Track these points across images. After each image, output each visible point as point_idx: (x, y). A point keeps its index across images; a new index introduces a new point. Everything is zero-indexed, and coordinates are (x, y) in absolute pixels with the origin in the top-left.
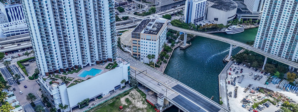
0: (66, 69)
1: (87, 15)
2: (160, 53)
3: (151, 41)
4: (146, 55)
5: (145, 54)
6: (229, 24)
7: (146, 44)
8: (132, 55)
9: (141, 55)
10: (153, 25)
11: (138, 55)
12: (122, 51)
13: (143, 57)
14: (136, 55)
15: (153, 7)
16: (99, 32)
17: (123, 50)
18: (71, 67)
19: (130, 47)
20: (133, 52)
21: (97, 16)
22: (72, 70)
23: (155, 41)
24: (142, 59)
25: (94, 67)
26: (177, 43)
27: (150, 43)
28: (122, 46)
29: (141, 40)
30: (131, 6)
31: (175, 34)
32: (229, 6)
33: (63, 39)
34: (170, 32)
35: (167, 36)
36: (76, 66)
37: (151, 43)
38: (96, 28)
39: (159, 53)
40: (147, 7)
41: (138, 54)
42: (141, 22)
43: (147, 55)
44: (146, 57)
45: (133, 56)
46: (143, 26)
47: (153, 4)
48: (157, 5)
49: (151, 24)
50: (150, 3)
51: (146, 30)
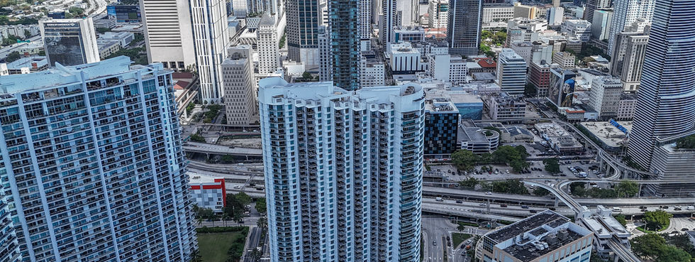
1: (357, 184)
10: (547, 234)
16: (377, 221)
21: (377, 190)
33: (309, 216)
40: (616, 175)
46: (525, 228)
47: (644, 170)
48: (656, 177)
49: (543, 231)
50: (638, 168)
51: (523, 240)
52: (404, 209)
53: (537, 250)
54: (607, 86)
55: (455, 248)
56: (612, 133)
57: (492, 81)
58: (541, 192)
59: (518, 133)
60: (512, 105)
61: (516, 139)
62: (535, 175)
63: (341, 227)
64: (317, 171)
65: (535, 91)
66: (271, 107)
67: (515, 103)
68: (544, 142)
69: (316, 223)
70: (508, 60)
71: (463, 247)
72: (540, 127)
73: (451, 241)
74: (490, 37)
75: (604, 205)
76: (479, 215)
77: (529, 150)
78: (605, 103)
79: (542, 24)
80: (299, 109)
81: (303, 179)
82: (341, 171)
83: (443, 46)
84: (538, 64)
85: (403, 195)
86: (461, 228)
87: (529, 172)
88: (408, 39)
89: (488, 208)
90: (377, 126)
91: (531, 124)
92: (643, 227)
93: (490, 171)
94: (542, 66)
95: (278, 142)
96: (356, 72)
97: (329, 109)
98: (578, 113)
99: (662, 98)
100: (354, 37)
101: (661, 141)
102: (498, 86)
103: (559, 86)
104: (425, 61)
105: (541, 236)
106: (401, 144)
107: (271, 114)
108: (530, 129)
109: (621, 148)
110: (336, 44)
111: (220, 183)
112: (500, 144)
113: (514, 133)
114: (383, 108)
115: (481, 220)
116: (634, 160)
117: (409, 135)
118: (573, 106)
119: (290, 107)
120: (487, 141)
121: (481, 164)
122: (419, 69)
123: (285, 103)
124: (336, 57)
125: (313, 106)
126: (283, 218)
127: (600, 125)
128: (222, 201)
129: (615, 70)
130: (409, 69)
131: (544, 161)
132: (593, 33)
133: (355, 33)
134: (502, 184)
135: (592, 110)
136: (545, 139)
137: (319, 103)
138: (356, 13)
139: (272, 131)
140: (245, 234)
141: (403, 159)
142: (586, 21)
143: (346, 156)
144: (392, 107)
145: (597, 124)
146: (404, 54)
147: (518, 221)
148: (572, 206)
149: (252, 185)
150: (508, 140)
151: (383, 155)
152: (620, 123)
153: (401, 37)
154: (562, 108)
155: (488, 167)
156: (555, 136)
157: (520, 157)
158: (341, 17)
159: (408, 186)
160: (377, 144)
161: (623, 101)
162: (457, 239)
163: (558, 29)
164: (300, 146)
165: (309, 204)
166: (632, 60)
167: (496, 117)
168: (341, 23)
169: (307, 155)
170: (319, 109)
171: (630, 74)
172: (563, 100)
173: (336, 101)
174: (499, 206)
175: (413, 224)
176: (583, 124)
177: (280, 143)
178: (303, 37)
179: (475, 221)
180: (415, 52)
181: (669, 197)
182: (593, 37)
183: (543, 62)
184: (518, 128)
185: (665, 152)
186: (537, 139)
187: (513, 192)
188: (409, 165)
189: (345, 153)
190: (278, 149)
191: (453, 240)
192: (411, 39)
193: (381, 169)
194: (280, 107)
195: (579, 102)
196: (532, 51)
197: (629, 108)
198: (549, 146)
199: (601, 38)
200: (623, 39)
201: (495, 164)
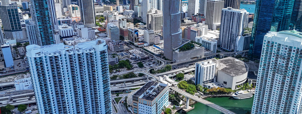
1: (83, 86)
3: (148, 106)
6: (237, 89)
10: (154, 89)
16: (94, 100)
20: (134, 113)
21: (92, 86)
23: (151, 106)
26: (181, 105)
29: (139, 104)
32: (240, 70)
33: (62, 105)
37: (148, 108)
38: (91, 96)
40: (163, 64)
42: (146, 85)
46: (145, 89)
47: (171, 60)
48: (175, 62)
49: (152, 88)
50: (169, 60)
51: (147, 93)
52: (105, 91)
53: (153, 95)
54: (150, 33)
55: (117, 104)
56: (155, 50)
57: (106, 36)
58: (141, 75)
59: (124, 55)
60: (118, 44)
61: (124, 57)
62: (135, 69)
63: (77, 106)
64: (63, 84)
65: (124, 38)
66: (35, 58)
67: (120, 44)
68: (134, 57)
69: (65, 107)
70: (112, 27)
71: (120, 103)
72: (131, 51)
73: (115, 101)
74: (98, 19)
75: (166, 75)
76: (122, 89)
77: (130, 60)
78: (150, 39)
79: (116, 13)
80: (50, 57)
81: (56, 89)
82: (75, 82)
83: (81, 24)
84: (122, 28)
85: (104, 86)
86: (118, 95)
87: (133, 69)
88: (64, 23)
89: (125, 85)
90: (89, 59)
91: (127, 51)
92: (177, 80)
93: (119, 71)
94: (124, 28)
95: (41, 74)
96: (53, 39)
97: (65, 55)
98: (142, 44)
99: (172, 34)
100: (49, 23)
101: (175, 49)
102: (109, 38)
103: (133, 35)
104: (75, 31)
105: (152, 90)
106: (101, 64)
107: (36, 62)
108: (127, 53)
109: (161, 54)
110: (41, 27)
112: (119, 60)
113: (122, 55)
114: (90, 51)
115: (123, 91)
116: (166, 58)
117: (104, 61)
118: (139, 42)
119: (45, 57)
120: (114, 60)
121: (114, 69)
122: (74, 35)
123: (42, 55)
124: (42, 33)
125: (57, 55)
126: (48, 109)
127: (150, 47)
129: (148, 27)
130: (69, 35)
131: (138, 63)
132: (135, 15)
133: (50, 22)
134: (126, 75)
135: (146, 43)
136: (134, 56)
137: (60, 53)
138: (48, 13)
139: (37, 70)
141: (102, 71)
142: (132, 10)
143: (76, 74)
144: (95, 50)
145: (149, 47)
146: (66, 29)
147: (141, 87)
148: (155, 77)
149: (11, 100)
150: (121, 58)
151: (93, 71)
152: (157, 46)
153: (61, 22)
154: (136, 43)
155: (118, 70)
156: (137, 54)
157: (128, 64)
158: (41, 15)
159: (105, 82)
160: (90, 66)
161: (155, 38)
162: (117, 100)
163: (122, 14)
164: (53, 74)
165: (61, 100)
166: (154, 23)
167: (113, 50)
168: (42, 18)
169: (57, 78)
170: (60, 55)
171: (154, 28)
172: (135, 40)
173: (68, 51)
174: (131, 83)
175: (109, 97)
176: (145, 48)
177: (42, 74)
178: (12, 26)
179: (121, 91)
180: (70, 28)
181: (180, 68)
182: (135, 16)
183: (124, 27)
184: (124, 53)
185: (176, 53)
186: (131, 56)
187: (131, 77)
188: (105, 73)
189: (76, 73)
190: (42, 77)
191: (116, 101)
192: (66, 22)
193: (93, 77)
194: (40, 58)
195: (141, 40)
196: (119, 23)
197: (158, 40)
198: (136, 58)
199: (138, 16)
200: (149, 16)
201: (120, 68)
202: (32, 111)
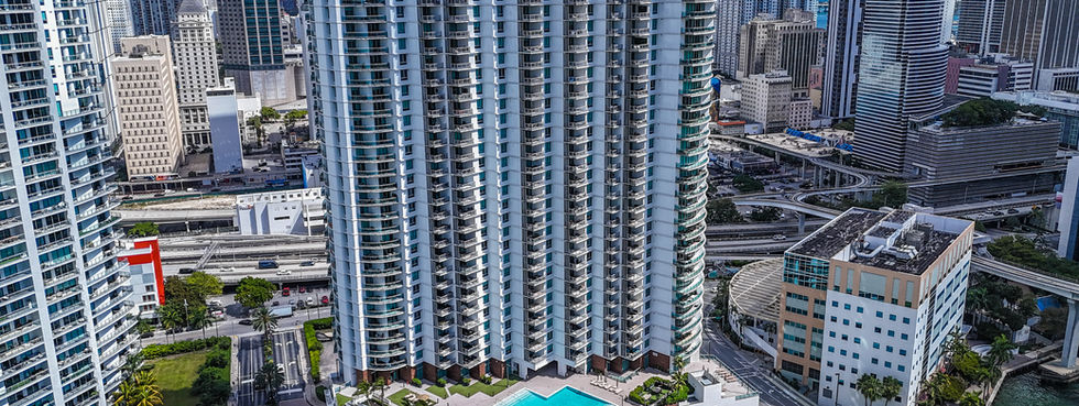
0: (445, 366)
2: (928, 378)
3: (887, 308)
4: (848, 377)
5: (848, 369)
7: (855, 317)
8: (777, 366)
9: (825, 371)
10: (897, 234)
11: (806, 372)
12: (733, 345)
13: (833, 386)
14: (798, 369)
15: (898, 185)
17: (736, 339)
18: (471, 365)
19: (771, 328)
20: (785, 350)
22: (473, 382)
23: (908, 305)
24: (828, 393)
25: (576, 382)
26: (1024, 348)
27: (879, 315)
28: (733, 317)
29: (831, 295)
30: (796, 180)
31: (1012, 302)
34: (985, 289)
35: (968, 303)
36: (493, 366)
37: (886, 316)
39: (924, 376)
40: (864, 182)
41: (807, 363)
42: (838, 221)
43: (855, 379)
44: (853, 386)
45: (784, 372)
46: (842, 235)
47: (894, 173)
49: (886, 230)
54: (772, 80)
56: (800, 144)
78: (772, 108)
98: (736, 125)
101: (920, 119)
105: (892, 238)
111: (149, 250)
116: (868, 163)
127: (775, 136)
128: (156, 293)
135: (754, 122)
140: (226, 347)
145: (769, 135)
156: (723, 153)
161: (794, 103)
178: (254, 51)
185: (929, 137)
197: (803, 114)
202: (294, 309)
